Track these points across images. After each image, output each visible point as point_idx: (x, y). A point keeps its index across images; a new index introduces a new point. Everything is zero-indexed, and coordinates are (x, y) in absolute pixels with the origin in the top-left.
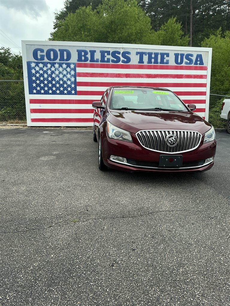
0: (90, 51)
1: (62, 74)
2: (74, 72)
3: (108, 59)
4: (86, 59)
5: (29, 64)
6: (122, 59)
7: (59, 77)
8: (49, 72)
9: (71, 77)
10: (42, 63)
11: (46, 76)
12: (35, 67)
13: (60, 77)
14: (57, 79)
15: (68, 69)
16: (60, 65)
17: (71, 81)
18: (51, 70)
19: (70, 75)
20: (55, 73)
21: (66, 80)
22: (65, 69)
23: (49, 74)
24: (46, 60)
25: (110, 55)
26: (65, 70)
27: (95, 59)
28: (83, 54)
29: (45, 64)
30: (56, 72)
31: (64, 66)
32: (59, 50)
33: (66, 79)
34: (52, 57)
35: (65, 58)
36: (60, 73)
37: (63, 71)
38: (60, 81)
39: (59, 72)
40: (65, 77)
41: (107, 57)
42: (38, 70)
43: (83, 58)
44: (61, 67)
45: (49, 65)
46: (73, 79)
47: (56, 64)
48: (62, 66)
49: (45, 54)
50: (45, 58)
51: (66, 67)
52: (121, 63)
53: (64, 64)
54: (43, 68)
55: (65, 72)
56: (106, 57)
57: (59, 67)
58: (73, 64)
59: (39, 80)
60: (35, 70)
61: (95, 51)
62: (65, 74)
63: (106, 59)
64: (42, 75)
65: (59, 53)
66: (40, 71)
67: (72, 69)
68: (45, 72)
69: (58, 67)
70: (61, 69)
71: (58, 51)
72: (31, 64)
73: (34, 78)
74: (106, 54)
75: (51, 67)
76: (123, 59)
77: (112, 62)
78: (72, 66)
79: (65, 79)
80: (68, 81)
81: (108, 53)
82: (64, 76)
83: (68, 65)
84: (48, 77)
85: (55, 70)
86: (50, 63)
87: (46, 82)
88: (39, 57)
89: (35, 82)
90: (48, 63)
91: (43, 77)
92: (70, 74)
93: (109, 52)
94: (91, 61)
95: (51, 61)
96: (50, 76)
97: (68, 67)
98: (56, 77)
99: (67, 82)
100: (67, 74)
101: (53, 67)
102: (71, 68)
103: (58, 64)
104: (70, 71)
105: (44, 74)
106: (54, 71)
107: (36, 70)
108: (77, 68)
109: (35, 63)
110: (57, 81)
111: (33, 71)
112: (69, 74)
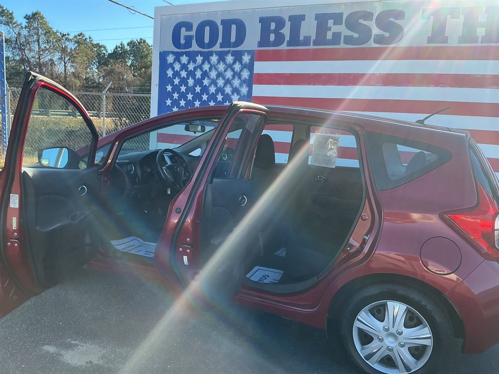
0: (291, 18)
1: (224, 78)
2: (249, 73)
3: (334, 34)
4: (280, 39)
5: (163, 56)
6: (376, 31)
7: (216, 84)
8: (198, 74)
9: (241, 85)
10: (187, 54)
11: (191, 82)
12: (174, 62)
13: (219, 85)
14: (212, 89)
15: (237, 67)
16: (222, 57)
17: (240, 96)
18: (201, 69)
19: (239, 81)
20: (209, 78)
21: (230, 93)
22: (230, 67)
23: (197, 78)
24: (195, 47)
25: (342, 24)
26: (229, 70)
27: (301, 38)
28: (273, 26)
29: (192, 57)
30: (211, 73)
31: (230, 59)
32: (223, 22)
33: (231, 89)
34: (207, 40)
35: (233, 39)
36: (220, 75)
37: (225, 70)
38: (217, 94)
39: (216, 73)
40: (228, 86)
41: (334, 28)
42: (179, 70)
43: (272, 37)
44: (221, 63)
45: (199, 59)
46: (244, 90)
47: (212, 55)
48: (224, 61)
49: (193, 33)
50: (194, 42)
51: (232, 62)
52: (372, 44)
53: (230, 55)
54: (189, 66)
55: (229, 74)
56: (330, 29)
57: (219, 62)
58: (249, 52)
59: (179, 92)
60: (173, 69)
61: (302, 18)
62: (228, 79)
63: (329, 36)
64: (184, 81)
65: (221, 28)
66: (181, 72)
67: (244, 66)
68: (191, 74)
69: (216, 62)
70: (221, 67)
71: (219, 24)
72: (168, 58)
73: (169, 88)
74: (330, 22)
75: (203, 62)
76: (379, 34)
77: (345, 43)
78: (246, 58)
79: (228, 90)
80: (233, 94)
81: (337, 18)
82: (228, 82)
83: (238, 56)
84: (195, 85)
85: (210, 69)
86: (202, 54)
87: (190, 96)
88: (183, 41)
89: (170, 95)
90: (197, 53)
91: (186, 84)
92: (240, 78)
93: (342, 14)
94: (289, 44)
95: (204, 48)
96: (199, 82)
97: (237, 63)
98: (210, 85)
99: (232, 97)
100: (234, 78)
101: (206, 61)
102: (244, 62)
103: (216, 55)
104: (241, 71)
105: (188, 78)
106: (208, 70)
107: (175, 70)
108: (256, 63)
109: (174, 55)
110: (211, 93)
111: (170, 73)
112: (236, 78)
